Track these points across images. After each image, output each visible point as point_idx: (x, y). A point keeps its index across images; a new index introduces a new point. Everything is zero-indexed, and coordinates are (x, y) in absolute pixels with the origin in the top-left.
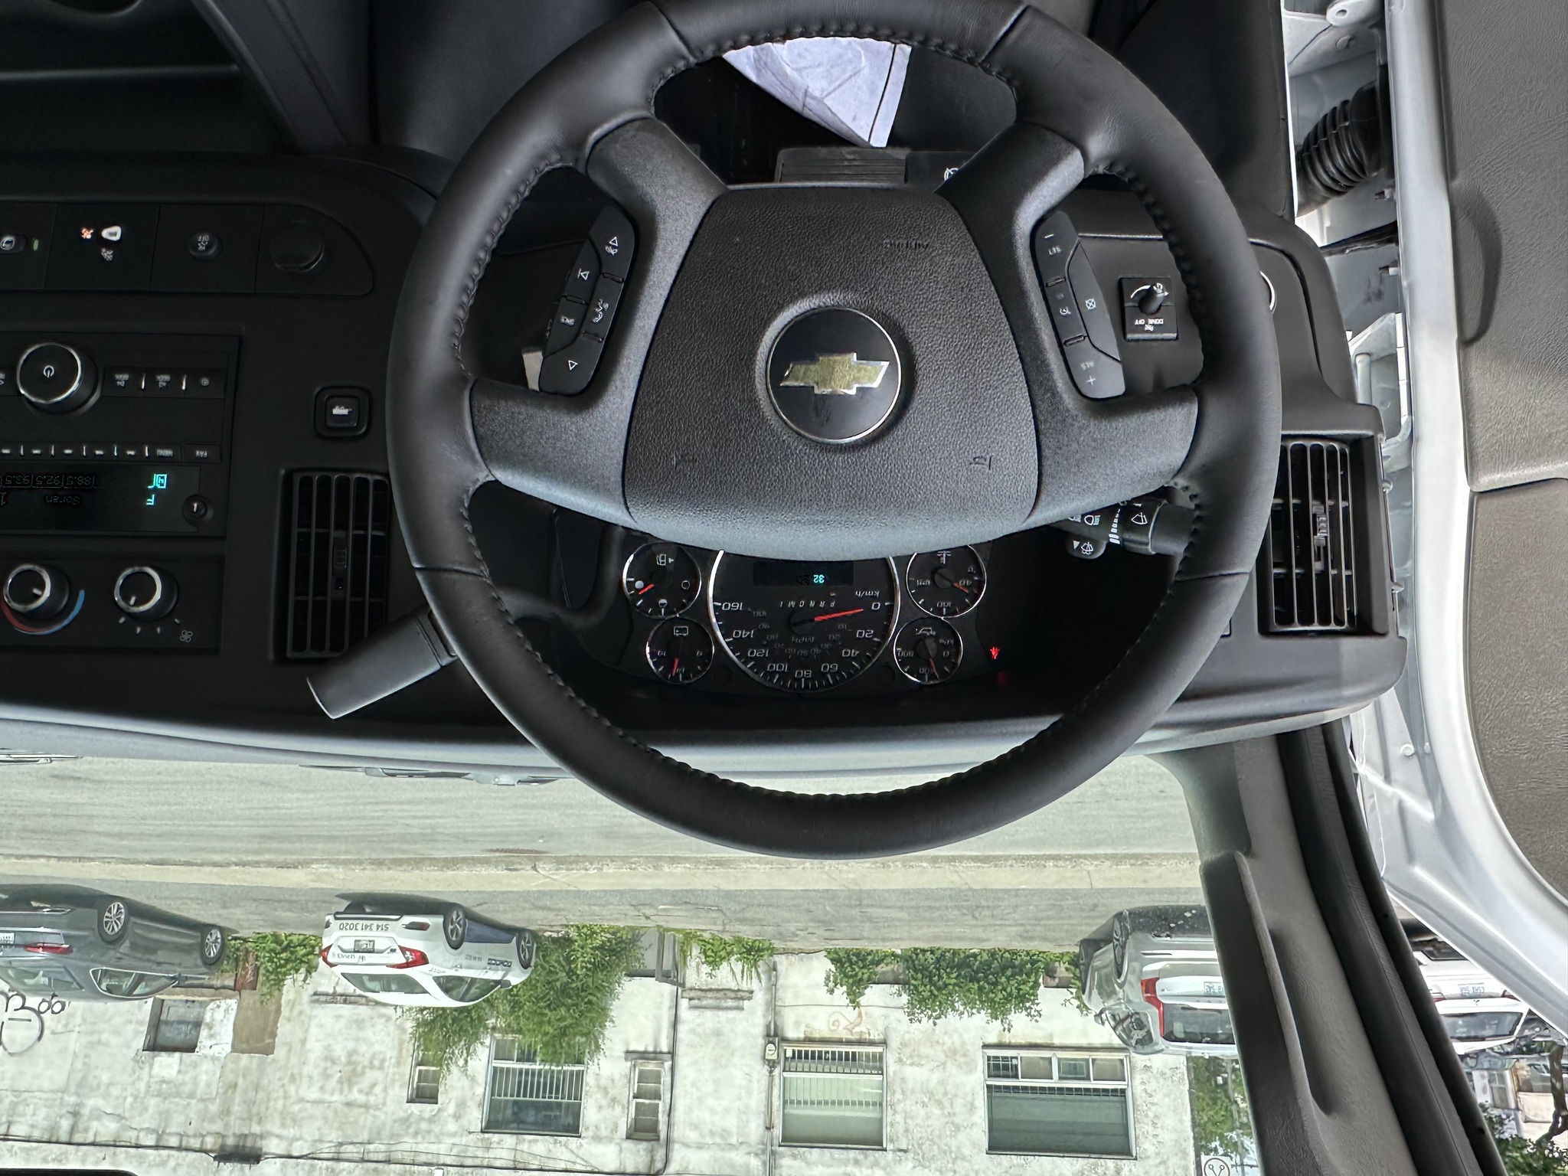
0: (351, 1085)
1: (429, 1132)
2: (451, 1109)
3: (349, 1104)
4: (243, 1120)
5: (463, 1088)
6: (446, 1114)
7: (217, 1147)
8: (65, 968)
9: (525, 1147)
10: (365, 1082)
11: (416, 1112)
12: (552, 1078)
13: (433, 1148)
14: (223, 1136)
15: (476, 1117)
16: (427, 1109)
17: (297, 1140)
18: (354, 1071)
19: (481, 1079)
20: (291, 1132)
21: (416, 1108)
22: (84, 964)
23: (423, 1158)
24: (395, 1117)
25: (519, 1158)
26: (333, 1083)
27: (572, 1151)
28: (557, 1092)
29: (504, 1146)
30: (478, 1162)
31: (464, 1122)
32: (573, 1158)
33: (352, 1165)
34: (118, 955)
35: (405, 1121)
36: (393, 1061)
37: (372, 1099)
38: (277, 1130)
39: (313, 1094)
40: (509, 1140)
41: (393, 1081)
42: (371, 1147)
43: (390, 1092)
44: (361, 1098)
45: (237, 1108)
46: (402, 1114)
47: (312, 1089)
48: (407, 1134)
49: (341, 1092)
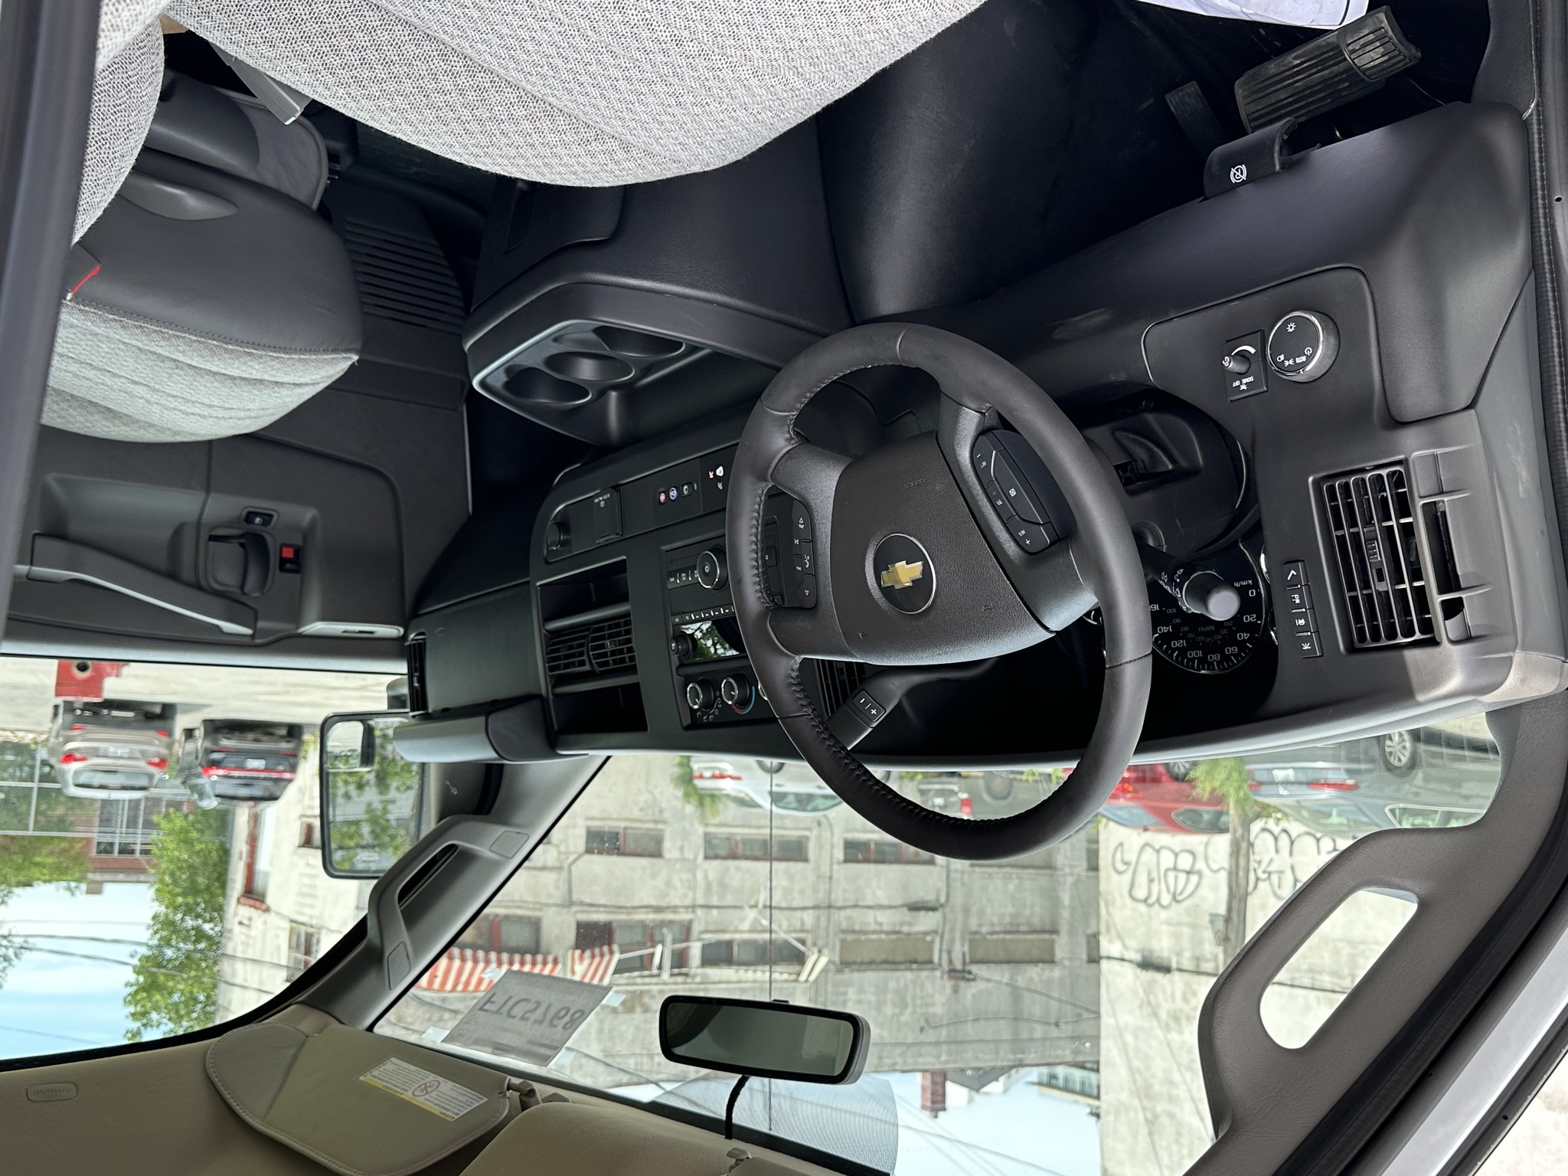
8: (1357, 806)
22: (1381, 802)
34: (1414, 789)
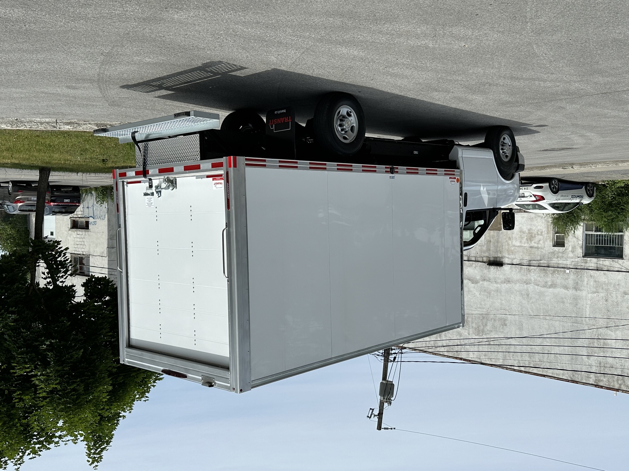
0: (531, 241)
1: (563, 257)
2: (570, 249)
3: (531, 247)
4: (495, 252)
5: (574, 241)
6: (568, 251)
7: (488, 261)
9: (601, 262)
10: (536, 240)
11: (557, 250)
12: (610, 237)
13: (565, 262)
14: (489, 257)
15: (580, 252)
16: (561, 249)
17: (515, 259)
18: (531, 236)
19: (581, 238)
20: (512, 256)
21: (557, 249)
23: (561, 266)
24: (549, 251)
25: (598, 266)
26: (524, 240)
27: (620, 265)
28: (613, 243)
29: (592, 262)
30: (583, 267)
31: (576, 253)
32: (621, 267)
33: (535, 268)
35: (553, 253)
36: (546, 232)
37: (540, 246)
38: (507, 256)
39: (518, 244)
40: (594, 260)
41: (546, 239)
42: (541, 262)
43: (546, 243)
44: (536, 245)
45: (492, 248)
46: (551, 251)
47: (517, 242)
48: (554, 257)
49: (528, 243)
